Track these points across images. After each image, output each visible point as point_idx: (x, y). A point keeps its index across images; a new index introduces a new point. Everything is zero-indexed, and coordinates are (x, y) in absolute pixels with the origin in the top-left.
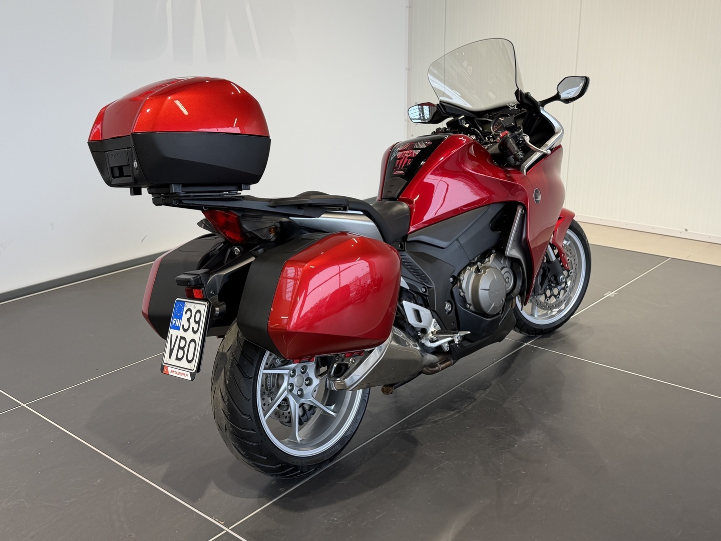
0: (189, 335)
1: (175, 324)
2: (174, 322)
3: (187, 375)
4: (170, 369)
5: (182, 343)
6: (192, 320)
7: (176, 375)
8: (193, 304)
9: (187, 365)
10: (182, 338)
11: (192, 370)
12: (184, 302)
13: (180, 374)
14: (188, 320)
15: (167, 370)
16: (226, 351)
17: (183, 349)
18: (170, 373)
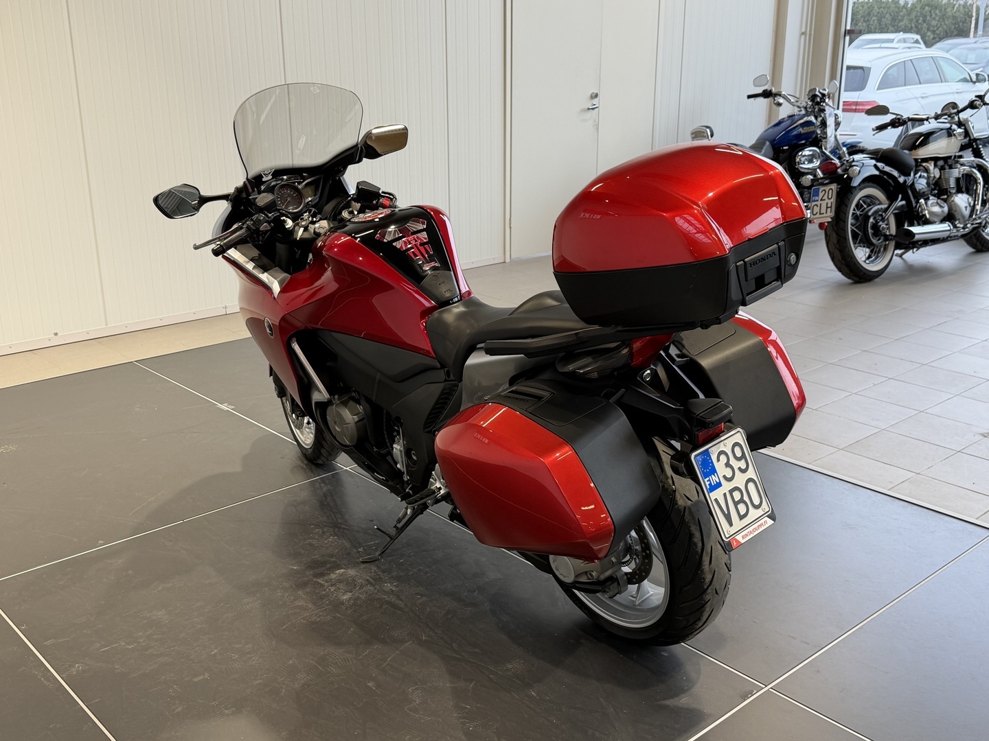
0: (740, 480)
1: (710, 484)
2: (707, 483)
3: (766, 522)
4: (739, 537)
5: (737, 496)
6: (733, 462)
7: (752, 536)
8: (722, 443)
9: (760, 512)
10: (731, 491)
11: (768, 511)
12: (707, 450)
13: (755, 529)
14: (728, 465)
15: (737, 541)
16: (696, 498)
17: (742, 501)
18: (743, 541)
